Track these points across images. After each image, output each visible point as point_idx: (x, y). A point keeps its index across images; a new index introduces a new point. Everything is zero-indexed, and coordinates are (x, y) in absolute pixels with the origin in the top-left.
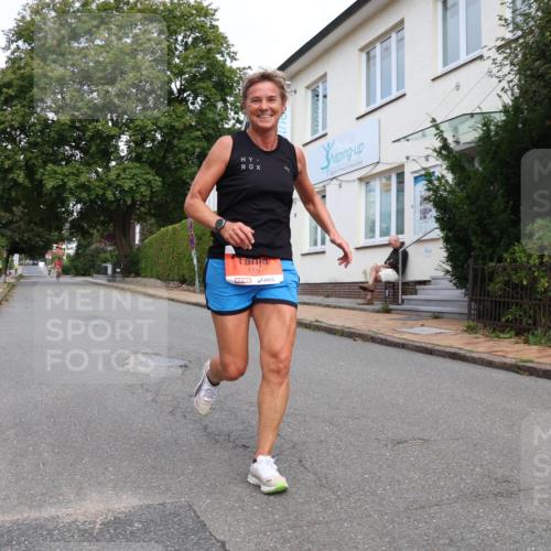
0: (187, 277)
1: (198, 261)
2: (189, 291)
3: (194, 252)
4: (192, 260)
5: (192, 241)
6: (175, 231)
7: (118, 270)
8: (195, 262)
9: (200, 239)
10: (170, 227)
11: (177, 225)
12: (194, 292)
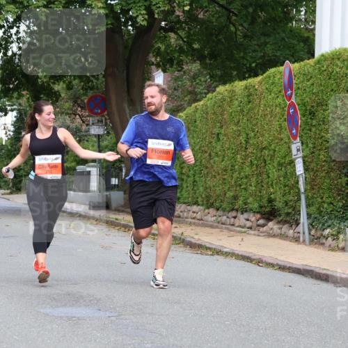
0: (279, 204)
1: (306, 169)
2: (283, 237)
3: (296, 146)
4: (292, 163)
5: (291, 119)
6: (250, 94)
7: (114, 181)
8: (300, 168)
9: (312, 114)
10: (239, 85)
11: (254, 81)
12: (297, 240)
